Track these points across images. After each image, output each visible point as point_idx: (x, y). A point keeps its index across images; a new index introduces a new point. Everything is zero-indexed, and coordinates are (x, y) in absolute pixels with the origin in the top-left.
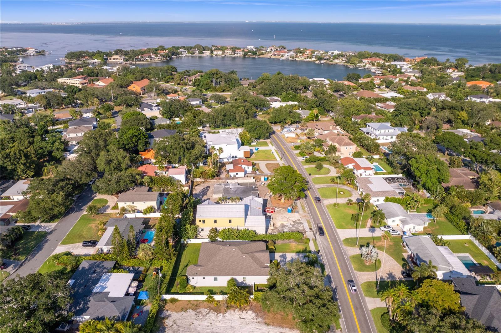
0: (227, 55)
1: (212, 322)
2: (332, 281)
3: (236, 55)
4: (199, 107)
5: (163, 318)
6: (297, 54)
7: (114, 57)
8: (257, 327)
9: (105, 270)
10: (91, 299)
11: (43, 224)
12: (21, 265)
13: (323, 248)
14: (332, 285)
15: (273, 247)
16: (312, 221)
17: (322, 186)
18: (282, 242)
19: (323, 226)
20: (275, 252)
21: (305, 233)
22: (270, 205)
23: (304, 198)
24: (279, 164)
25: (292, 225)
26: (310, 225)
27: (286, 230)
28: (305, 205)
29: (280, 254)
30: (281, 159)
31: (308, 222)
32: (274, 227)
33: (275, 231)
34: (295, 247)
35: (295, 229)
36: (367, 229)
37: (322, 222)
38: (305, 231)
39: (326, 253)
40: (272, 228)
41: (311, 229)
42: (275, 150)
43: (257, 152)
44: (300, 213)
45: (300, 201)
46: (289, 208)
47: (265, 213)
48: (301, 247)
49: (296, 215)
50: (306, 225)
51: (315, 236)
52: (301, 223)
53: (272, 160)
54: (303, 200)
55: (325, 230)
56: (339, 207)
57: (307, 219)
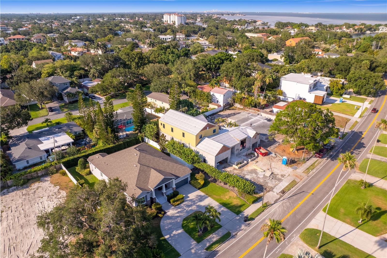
7: (310, 28)
9: (68, 131)
15: (202, 182)
16: (299, 185)
17: (379, 158)
18: (222, 184)
19: (306, 198)
20: (199, 189)
21: (269, 191)
22: (271, 148)
23: (329, 159)
24: (350, 120)
25: (265, 177)
26: (289, 188)
27: (248, 177)
28: (318, 167)
29: (203, 194)
30: (361, 116)
31: (293, 183)
32: (240, 168)
33: (236, 172)
34: (230, 197)
35: (261, 181)
36: (377, 238)
37: (312, 192)
38: (271, 189)
39: (256, 227)
40: (237, 167)
41: (283, 192)
42: (366, 108)
43: (339, 104)
44: (298, 170)
45: (320, 160)
46: (285, 158)
47: (253, 152)
48: (236, 202)
49: (289, 170)
50: (283, 185)
51: (276, 202)
52: (280, 180)
53: (346, 114)
54: (324, 161)
55: (301, 203)
56: (368, 189)
57: (298, 180)
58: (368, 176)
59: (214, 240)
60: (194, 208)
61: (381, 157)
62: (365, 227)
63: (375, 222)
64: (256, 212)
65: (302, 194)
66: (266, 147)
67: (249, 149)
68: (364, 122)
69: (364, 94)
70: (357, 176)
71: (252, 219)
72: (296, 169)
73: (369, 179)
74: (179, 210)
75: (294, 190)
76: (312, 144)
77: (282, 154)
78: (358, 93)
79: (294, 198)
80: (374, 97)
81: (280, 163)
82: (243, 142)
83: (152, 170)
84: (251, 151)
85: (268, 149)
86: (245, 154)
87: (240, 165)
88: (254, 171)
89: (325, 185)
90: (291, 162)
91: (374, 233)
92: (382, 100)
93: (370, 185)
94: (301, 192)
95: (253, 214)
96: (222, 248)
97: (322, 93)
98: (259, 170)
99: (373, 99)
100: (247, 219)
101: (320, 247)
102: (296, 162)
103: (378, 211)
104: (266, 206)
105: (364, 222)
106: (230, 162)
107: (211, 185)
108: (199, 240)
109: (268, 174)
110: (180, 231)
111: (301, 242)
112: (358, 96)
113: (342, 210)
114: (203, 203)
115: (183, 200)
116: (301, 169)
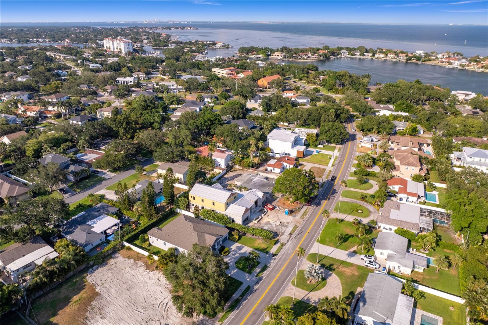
0: (388, 58)
1: (138, 273)
2: (259, 283)
3: (398, 60)
4: (303, 105)
5: (112, 257)
6: (470, 63)
7: (276, 53)
8: (162, 291)
9: (107, 213)
10: (79, 227)
11: (109, 173)
12: (74, 195)
13: (284, 253)
14: (255, 287)
15: (237, 237)
16: (300, 228)
17: (346, 199)
18: (251, 236)
19: (306, 235)
20: (236, 242)
21: (282, 235)
22: (275, 203)
23: (315, 206)
24: (326, 169)
25: (276, 226)
26: (294, 230)
27: (266, 228)
28: (309, 213)
29: (240, 245)
30: (333, 165)
31: (296, 227)
32: (258, 222)
33: (256, 225)
34: (259, 244)
35: (275, 229)
36: (347, 252)
37: (308, 231)
38: (283, 234)
39: (280, 259)
40: (256, 222)
41: (291, 234)
42: (336, 156)
43: (316, 155)
44: (296, 217)
45: (309, 207)
46: (286, 210)
47: (263, 208)
48: (263, 246)
49: (290, 218)
50: (290, 229)
51: (288, 241)
52: (287, 226)
53: (322, 165)
54: (312, 207)
55: (303, 239)
56: (341, 223)
57: (298, 224)
58: (341, 214)
59: (258, 271)
60: (237, 255)
61: (347, 199)
62: (342, 247)
63: (346, 243)
64: (278, 250)
65: (302, 233)
66: (270, 202)
67: (260, 207)
68: (336, 170)
69: (334, 142)
70: (334, 215)
71: (277, 255)
72: (295, 216)
73: (341, 216)
74: (229, 258)
75: (297, 232)
76: (303, 199)
77: (283, 207)
78: (329, 142)
79: (298, 236)
80: (341, 144)
81: (284, 214)
82: (256, 203)
83: (205, 234)
84: (261, 208)
85: (273, 204)
86: (258, 211)
87: (257, 220)
88: (268, 223)
89: (315, 225)
90: (291, 212)
91: (346, 249)
92: (348, 145)
93: (342, 220)
94: (301, 233)
95: (276, 251)
96: (264, 274)
97: (302, 148)
98: (271, 222)
99: (340, 146)
100: (274, 255)
101: (318, 262)
102: (294, 211)
103: (347, 236)
104: (283, 245)
105: (340, 244)
106: (250, 219)
107: (243, 237)
108: (250, 273)
109: (278, 223)
110: (235, 271)
111: (308, 262)
112: (329, 145)
113: (328, 239)
114: (242, 251)
115: (229, 251)
116: (299, 216)
